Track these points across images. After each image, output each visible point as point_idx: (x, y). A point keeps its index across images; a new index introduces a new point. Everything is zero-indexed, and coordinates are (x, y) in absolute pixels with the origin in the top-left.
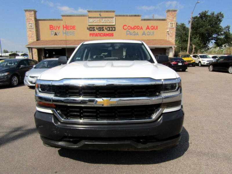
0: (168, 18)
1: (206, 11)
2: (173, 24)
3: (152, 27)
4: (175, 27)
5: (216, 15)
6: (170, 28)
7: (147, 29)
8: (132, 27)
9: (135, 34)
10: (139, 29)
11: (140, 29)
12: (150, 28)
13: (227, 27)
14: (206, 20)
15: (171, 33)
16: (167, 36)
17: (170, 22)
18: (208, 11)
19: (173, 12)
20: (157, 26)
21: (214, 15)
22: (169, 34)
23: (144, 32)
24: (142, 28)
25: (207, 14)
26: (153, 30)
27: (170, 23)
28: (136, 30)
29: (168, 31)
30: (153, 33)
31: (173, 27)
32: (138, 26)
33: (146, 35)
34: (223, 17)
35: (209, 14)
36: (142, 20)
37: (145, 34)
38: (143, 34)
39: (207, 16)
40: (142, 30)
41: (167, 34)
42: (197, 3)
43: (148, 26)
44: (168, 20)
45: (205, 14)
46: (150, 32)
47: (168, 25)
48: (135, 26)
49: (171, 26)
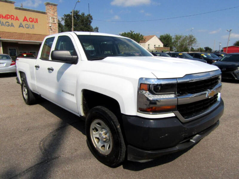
0: (49, 12)
1: (77, 11)
2: (55, 19)
3: (31, 20)
4: (57, 22)
5: (86, 17)
6: (52, 23)
7: (24, 20)
8: (4, 16)
9: (9, 25)
10: (13, 19)
11: (15, 19)
12: (28, 20)
13: (96, 28)
14: (78, 19)
15: (53, 28)
16: (49, 31)
17: (51, 16)
18: (79, 11)
19: (53, 6)
20: (37, 19)
21: (85, 16)
22: (52, 30)
23: (21, 24)
24: (17, 19)
25: (79, 14)
26: (32, 23)
27: (52, 18)
28: (9, 20)
29: (50, 26)
30: (33, 26)
31: (55, 23)
32: (12, 16)
33: (24, 28)
34: (92, 19)
35: (80, 14)
36: (16, 8)
37: (22, 26)
38: (20, 26)
39: (79, 15)
40: (17, 21)
41: (50, 30)
42: (78, 2)
43: (25, 18)
44: (48, 14)
45: (77, 14)
46: (29, 24)
47: (50, 20)
48: (7, 15)
49: (53, 21)
